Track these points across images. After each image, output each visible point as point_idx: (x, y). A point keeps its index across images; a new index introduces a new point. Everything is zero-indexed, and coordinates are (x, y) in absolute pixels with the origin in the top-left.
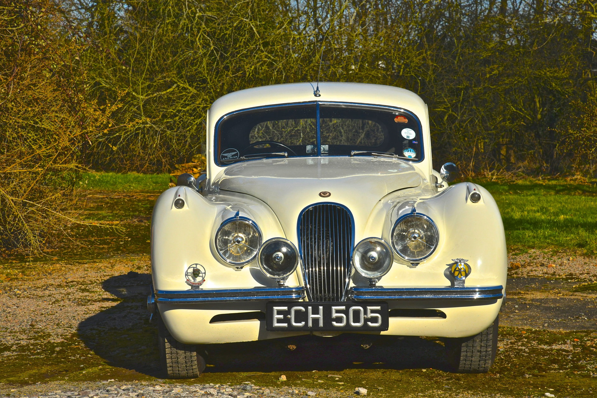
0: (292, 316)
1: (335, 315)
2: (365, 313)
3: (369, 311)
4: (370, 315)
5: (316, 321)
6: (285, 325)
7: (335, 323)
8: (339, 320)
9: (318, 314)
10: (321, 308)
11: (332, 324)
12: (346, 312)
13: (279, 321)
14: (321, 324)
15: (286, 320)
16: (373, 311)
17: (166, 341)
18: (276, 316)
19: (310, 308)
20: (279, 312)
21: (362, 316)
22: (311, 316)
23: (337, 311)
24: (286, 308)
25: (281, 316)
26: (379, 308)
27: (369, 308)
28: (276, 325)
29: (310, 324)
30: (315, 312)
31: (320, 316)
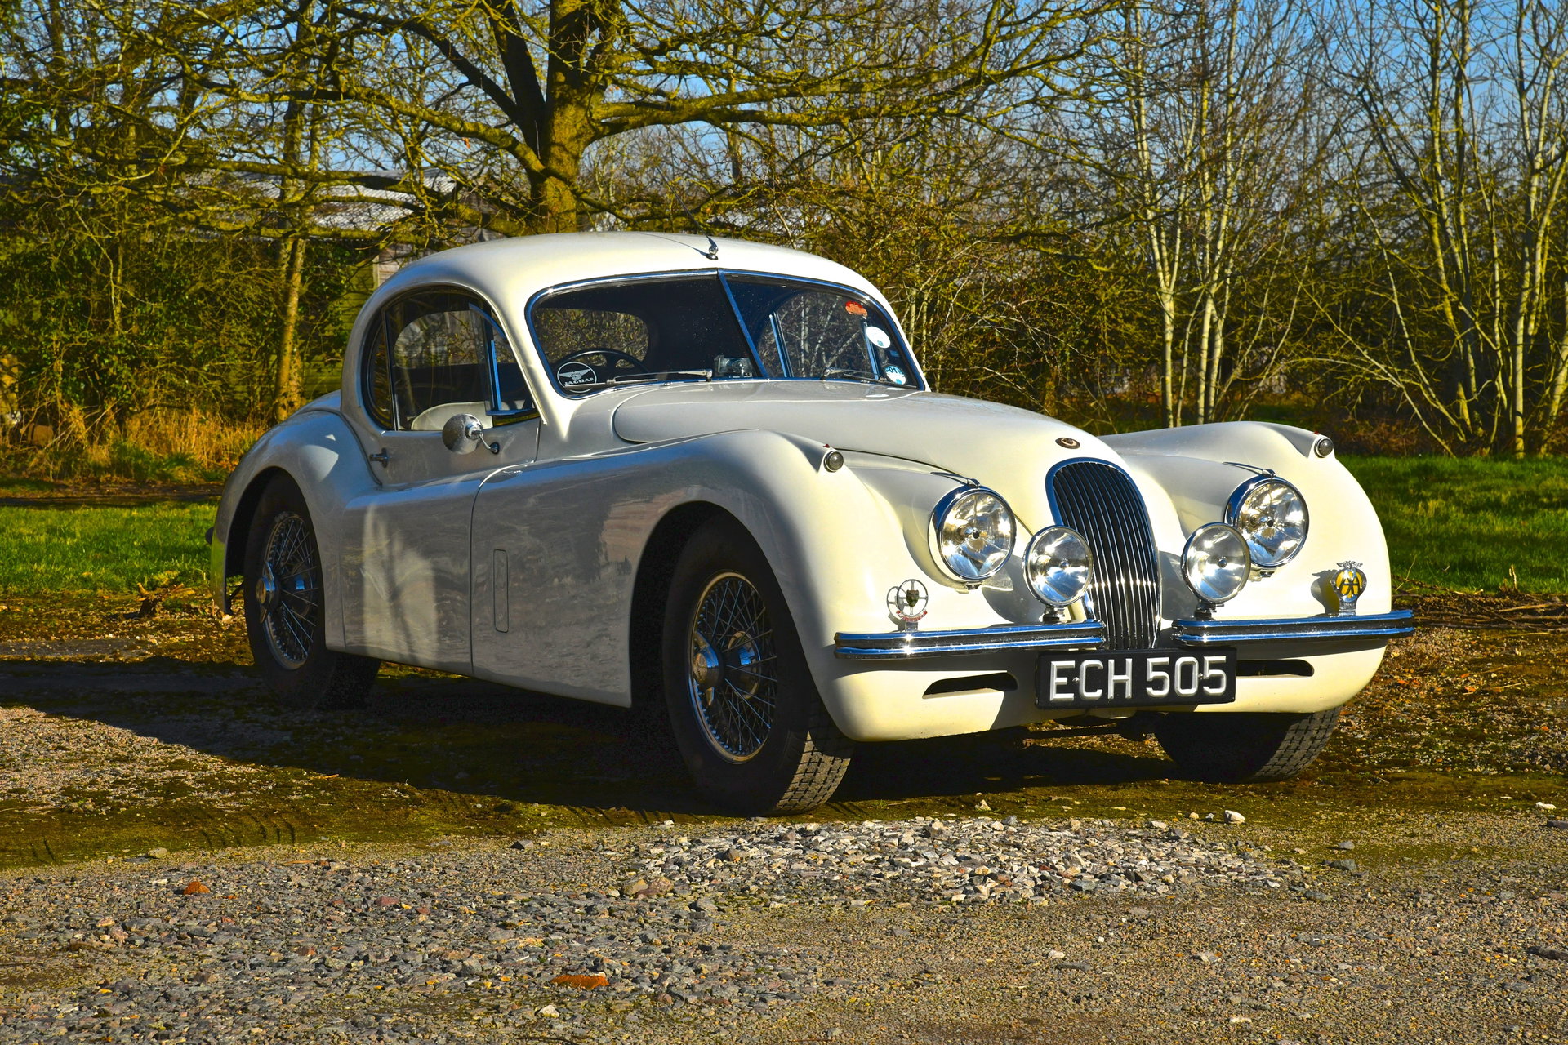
0: (1082, 680)
1: (1152, 675)
2: (1201, 670)
3: (1207, 666)
4: (1209, 673)
5: (1120, 687)
6: (1071, 696)
7: (1150, 690)
8: (1157, 683)
9: (1124, 673)
10: (1129, 661)
11: (1146, 693)
12: (1169, 669)
13: (1061, 689)
14: (1129, 694)
15: (1071, 687)
16: (1213, 666)
17: (809, 737)
18: (1056, 680)
19: (1111, 662)
20: (1062, 672)
21: (1196, 675)
22: (1113, 678)
23: (1156, 668)
24: (1072, 663)
25: (1064, 680)
26: (1223, 658)
27: (1208, 659)
28: (1055, 696)
29: (1111, 694)
30: (1120, 670)
31: (1127, 677)
